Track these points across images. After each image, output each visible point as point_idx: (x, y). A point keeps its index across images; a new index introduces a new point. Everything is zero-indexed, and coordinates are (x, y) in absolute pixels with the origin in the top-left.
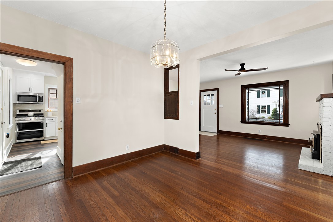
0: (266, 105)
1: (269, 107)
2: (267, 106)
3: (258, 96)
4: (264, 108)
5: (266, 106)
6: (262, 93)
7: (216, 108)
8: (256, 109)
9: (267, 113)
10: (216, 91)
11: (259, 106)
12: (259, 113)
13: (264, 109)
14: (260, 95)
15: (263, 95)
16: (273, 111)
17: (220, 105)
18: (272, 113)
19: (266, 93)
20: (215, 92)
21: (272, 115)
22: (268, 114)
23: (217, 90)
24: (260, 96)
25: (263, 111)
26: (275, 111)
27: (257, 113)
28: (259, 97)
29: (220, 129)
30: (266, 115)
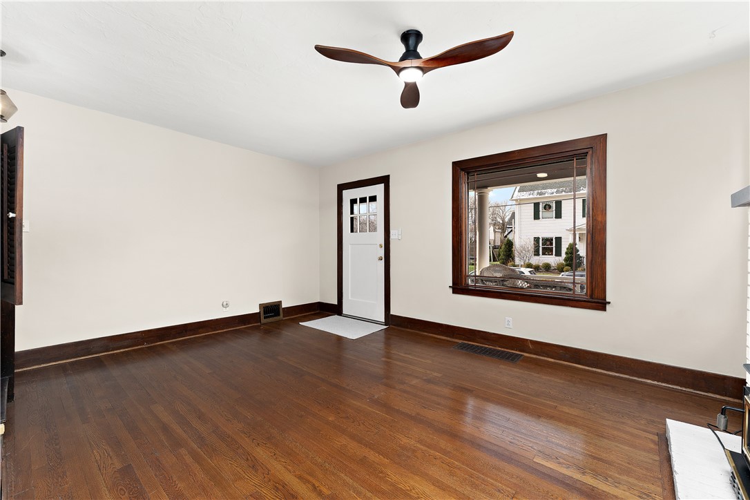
0: (553, 235)
1: (559, 240)
2: (556, 238)
3: (536, 217)
4: (548, 243)
5: (552, 240)
6: (545, 208)
7: (383, 242)
8: (531, 245)
9: (556, 255)
10: (382, 186)
11: (539, 238)
12: (538, 255)
13: (548, 245)
14: (541, 213)
15: (547, 214)
16: (567, 249)
17: (392, 232)
18: (566, 253)
19: (554, 209)
20: (378, 190)
21: (565, 260)
22: (557, 258)
23: (385, 180)
24: (541, 217)
25: (547, 251)
26: (572, 249)
27: (535, 255)
28: (539, 219)
29: (393, 312)
30: (552, 260)
